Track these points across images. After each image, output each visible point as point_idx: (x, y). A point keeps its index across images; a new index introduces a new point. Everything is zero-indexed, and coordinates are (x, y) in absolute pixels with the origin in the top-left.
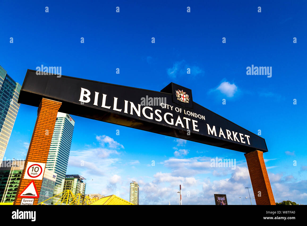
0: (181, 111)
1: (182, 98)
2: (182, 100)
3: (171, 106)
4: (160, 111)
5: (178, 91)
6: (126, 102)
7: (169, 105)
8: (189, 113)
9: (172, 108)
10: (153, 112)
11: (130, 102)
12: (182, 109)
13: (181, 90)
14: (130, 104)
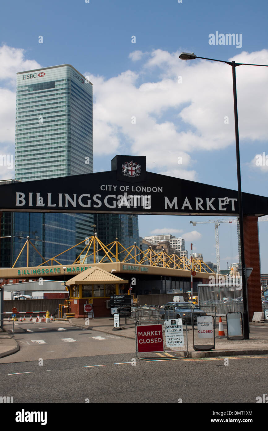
0: (127, 189)
1: (130, 173)
2: (130, 175)
3: (114, 186)
4: (100, 196)
5: (126, 164)
6: (61, 195)
7: (112, 186)
8: (138, 189)
9: (115, 188)
10: (91, 199)
11: (65, 194)
12: (128, 186)
13: (129, 162)
14: (65, 196)
